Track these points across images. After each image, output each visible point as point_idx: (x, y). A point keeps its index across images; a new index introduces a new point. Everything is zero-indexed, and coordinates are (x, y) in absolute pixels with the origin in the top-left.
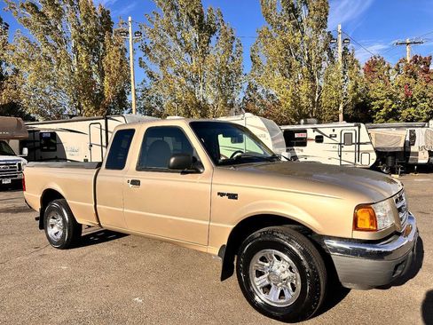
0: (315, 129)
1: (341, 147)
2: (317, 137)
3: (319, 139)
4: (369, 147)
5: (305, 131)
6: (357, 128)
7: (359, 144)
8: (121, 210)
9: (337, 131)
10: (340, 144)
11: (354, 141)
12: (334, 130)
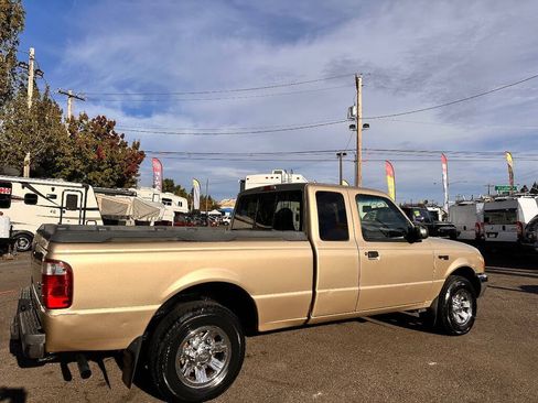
0: (25, 185)
1: (62, 212)
2: (27, 195)
3: (31, 199)
4: (97, 214)
5: (8, 185)
6: (83, 190)
7: (85, 209)
8: (361, 288)
9: (58, 192)
10: (61, 208)
11: (79, 206)
12: (53, 189)
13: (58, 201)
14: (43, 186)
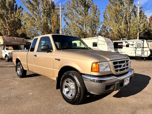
0: (126, 42)
1: (136, 49)
4: (148, 49)
5: (122, 43)
6: (143, 42)
7: (143, 48)
12: (133, 42)
13: (135, 46)
14: (130, 42)
